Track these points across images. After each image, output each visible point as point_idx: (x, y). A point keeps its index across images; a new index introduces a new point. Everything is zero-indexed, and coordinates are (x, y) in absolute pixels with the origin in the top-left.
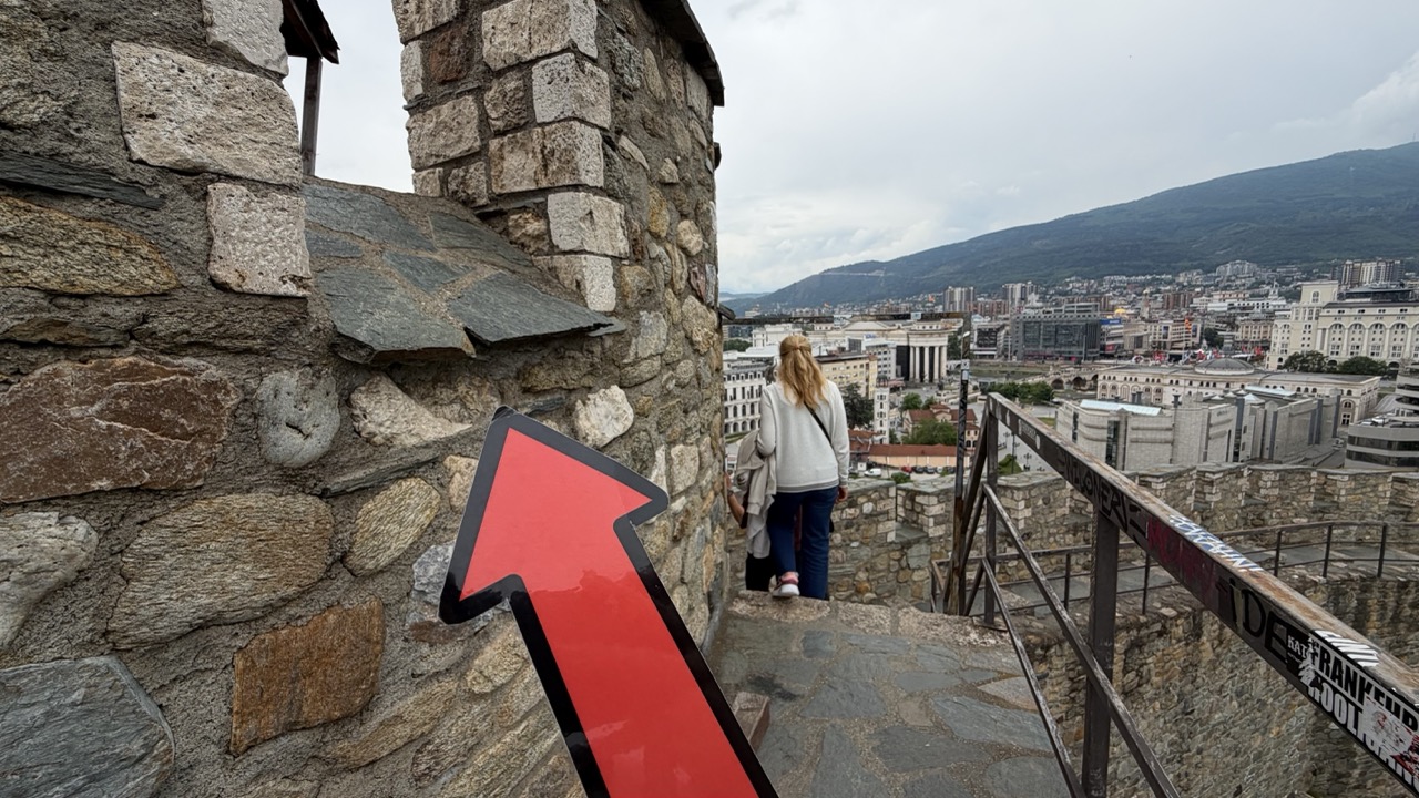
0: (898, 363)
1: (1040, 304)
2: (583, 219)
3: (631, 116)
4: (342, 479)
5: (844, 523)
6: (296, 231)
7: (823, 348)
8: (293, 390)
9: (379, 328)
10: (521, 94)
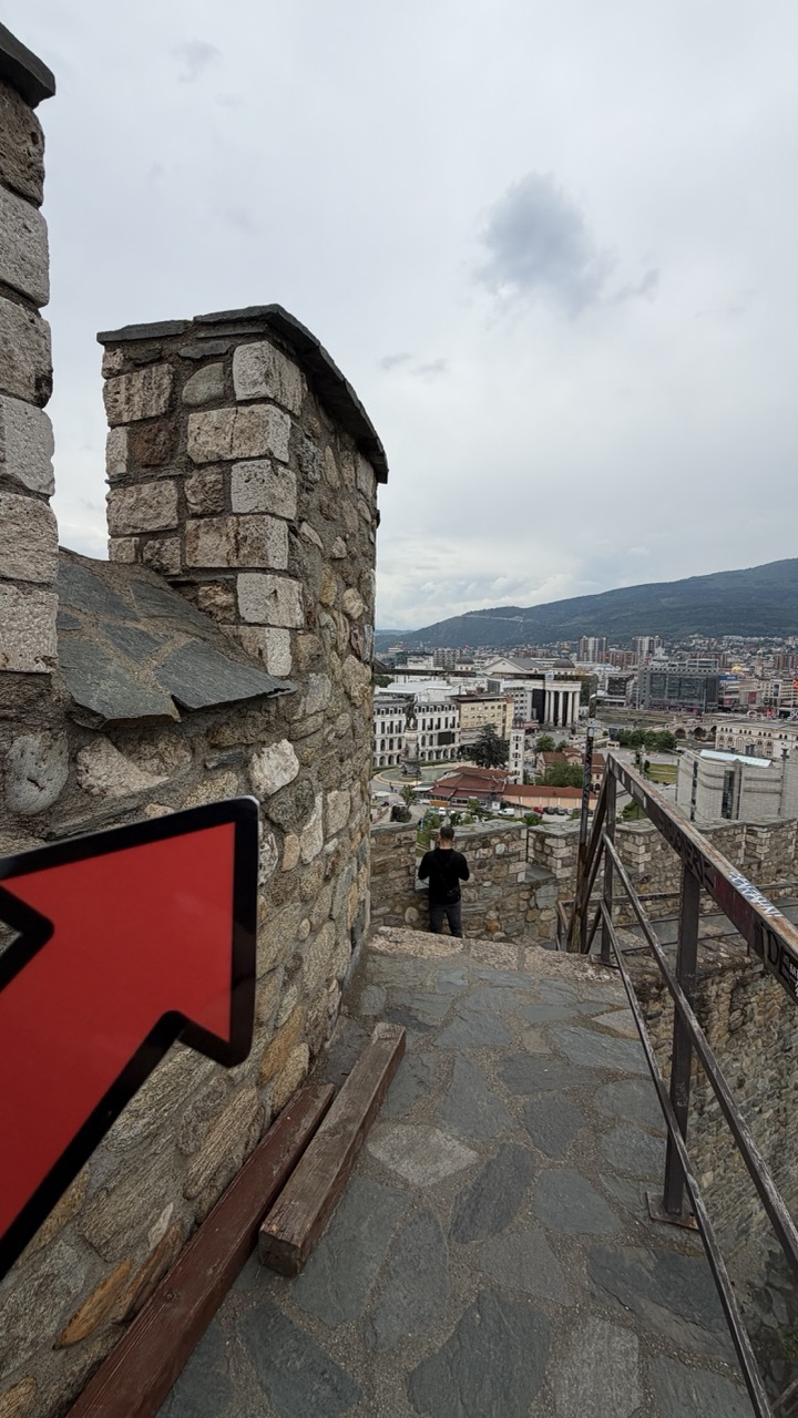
0: (533, 706)
1: (666, 658)
2: (268, 598)
3: (311, 506)
4: (65, 824)
5: (478, 863)
6: (50, 620)
7: (463, 687)
8: (35, 751)
9: (105, 698)
10: (220, 486)
